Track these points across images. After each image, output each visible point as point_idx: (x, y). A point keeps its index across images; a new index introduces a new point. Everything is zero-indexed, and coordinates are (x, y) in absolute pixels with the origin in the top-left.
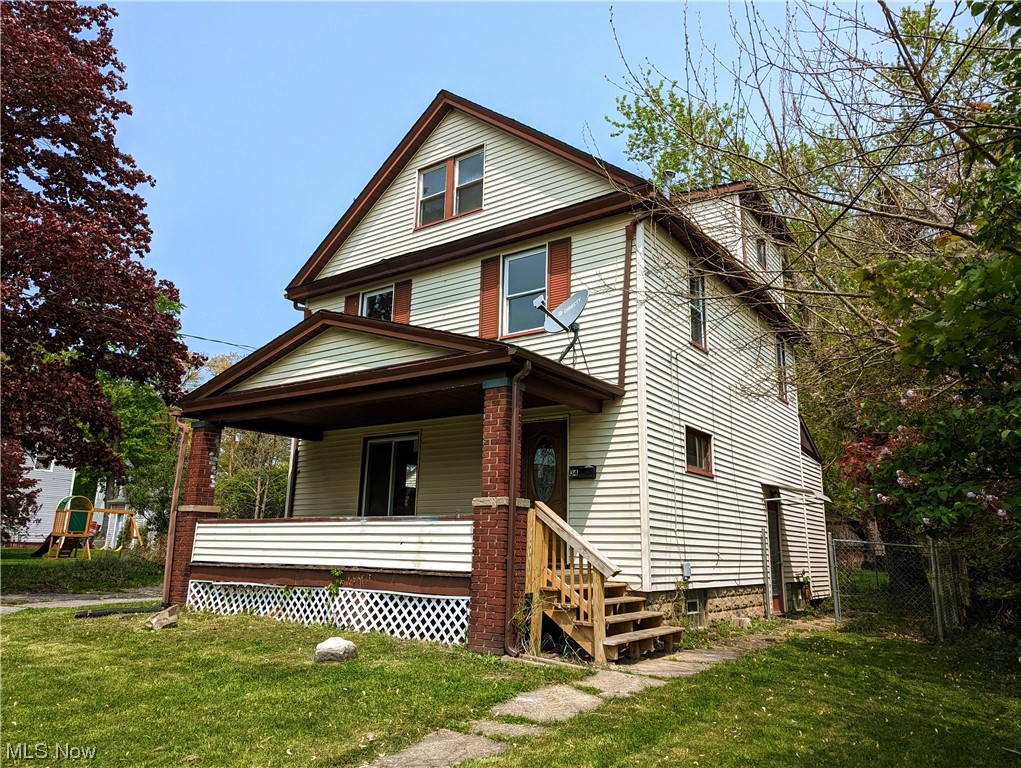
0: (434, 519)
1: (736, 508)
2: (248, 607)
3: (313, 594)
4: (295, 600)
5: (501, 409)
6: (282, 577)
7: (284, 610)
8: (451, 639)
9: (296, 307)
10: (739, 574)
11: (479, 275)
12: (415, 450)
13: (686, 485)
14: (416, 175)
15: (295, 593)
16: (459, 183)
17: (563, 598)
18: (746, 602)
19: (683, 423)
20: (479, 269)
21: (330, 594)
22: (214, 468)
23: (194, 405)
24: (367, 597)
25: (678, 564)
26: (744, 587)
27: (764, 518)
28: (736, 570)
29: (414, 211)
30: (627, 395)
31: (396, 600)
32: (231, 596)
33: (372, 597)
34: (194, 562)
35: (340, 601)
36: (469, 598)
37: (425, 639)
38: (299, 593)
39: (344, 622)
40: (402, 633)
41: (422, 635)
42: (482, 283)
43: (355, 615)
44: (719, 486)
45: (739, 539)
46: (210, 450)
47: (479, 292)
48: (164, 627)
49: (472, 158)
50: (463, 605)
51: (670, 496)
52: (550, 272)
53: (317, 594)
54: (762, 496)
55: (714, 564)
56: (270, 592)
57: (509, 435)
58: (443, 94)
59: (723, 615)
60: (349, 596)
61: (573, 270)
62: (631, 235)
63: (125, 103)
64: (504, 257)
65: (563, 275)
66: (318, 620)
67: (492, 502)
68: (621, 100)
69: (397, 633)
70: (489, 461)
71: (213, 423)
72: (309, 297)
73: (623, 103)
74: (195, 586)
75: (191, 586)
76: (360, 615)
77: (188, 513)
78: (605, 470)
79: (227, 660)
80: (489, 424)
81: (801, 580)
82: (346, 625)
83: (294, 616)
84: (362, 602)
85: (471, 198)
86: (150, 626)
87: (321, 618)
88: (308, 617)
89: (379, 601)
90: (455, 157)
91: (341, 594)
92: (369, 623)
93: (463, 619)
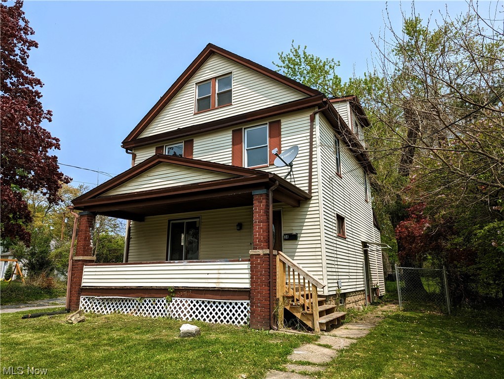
0: (226, 261)
1: (354, 253)
2: (116, 309)
3: (156, 301)
4: (145, 305)
5: (263, 205)
6: (138, 293)
7: (139, 310)
8: (239, 322)
9: (127, 152)
10: (356, 285)
11: (231, 138)
12: (197, 226)
13: (338, 243)
14: (195, 86)
15: (145, 301)
16: (218, 91)
17: (295, 300)
18: (359, 299)
19: (335, 212)
20: (231, 135)
21: (167, 301)
22: (92, 236)
23: (81, 203)
24: (189, 302)
25: (336, 281)
26: (357, 291)
27: (363, 258)
28: (355, 283)
29: (194, 104)
30: (313, 198)
31: (206, 303)
32: (106, 304)
33: (192, 302)
34: (83, 286)
35: (173, 304)
36: (249, 301)
37: (223, 323)
38: (147, 301)
39: (177, 315)
40: (210, 320)
41: (222, 321)
42: (233, 142)
43: (182, 312)
44: (349, 243)
45: (356, 268)
46: (90, 227)
47: (231, 146)
48: (79, 322)
49: (225, 79)
50: (245, 305)
51: (332, 248)
52: (270, 137)
53: (159, 301)
54: (362, 247)
55: (348, 280)
56: (130, 301)
57: (268, 219)
58: (210, 45)
59: (351, 305)
60: (179, 302)
61: (282, 136)
62: (312, 119)
63: (34, 41)
64: (245, 129)
65: (278, 138)
66: (160, 315)
67: (260, 252)
68: (281, 54)
69: (207, 320)
70: (257, 232)
71: (91, 212)
72: (134, 147)
73: (281, 56)
74: (84, 299)
75: (82, 299)
76: (185, 312)
77: (79, 260)
78: (302, 235)
79: (130, 338)
80: (257, 212)
81: (376, 287)
82: (178, 317)
83: (145, 314)
84: (186, 305)
85: (225, 98)
86: (71, 322)
87: (162, 314)
88: (153, 314)
89: (196, 304)
90: (216, 78)
91: (174, 301)
92: (191, 316)
93: (245, 312)
